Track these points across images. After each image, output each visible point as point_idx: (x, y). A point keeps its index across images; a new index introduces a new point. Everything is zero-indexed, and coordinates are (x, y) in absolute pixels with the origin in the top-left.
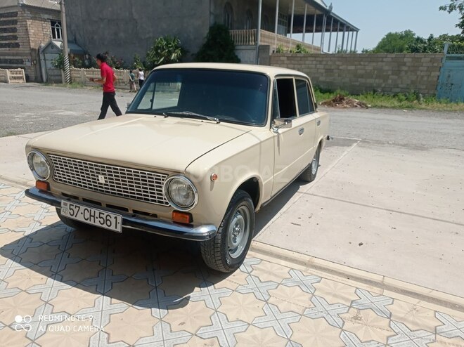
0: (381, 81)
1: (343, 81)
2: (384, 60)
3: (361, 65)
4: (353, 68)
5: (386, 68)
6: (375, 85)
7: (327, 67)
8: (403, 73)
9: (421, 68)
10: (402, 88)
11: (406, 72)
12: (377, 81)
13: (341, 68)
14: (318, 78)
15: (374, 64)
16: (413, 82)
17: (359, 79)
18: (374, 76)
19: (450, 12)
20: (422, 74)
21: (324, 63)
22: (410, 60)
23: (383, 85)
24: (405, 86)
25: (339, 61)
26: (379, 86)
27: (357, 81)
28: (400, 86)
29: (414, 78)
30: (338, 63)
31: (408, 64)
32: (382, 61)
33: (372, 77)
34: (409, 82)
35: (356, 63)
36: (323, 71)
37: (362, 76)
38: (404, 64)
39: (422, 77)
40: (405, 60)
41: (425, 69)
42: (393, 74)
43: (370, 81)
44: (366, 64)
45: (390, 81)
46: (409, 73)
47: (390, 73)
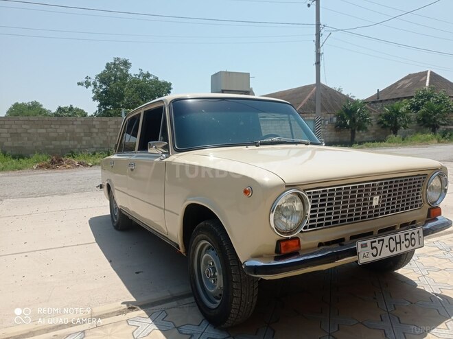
0: (76, 143)
1: (35, 144)
2: (75, 123)
3: (51, 128)
4: (43, 131)
5: (78, 130)
6: (70, 146)
7: (11, 131)
8: (94, 135)
9: (108, 130)
10: (96, 148)
11: (97, 133)
12: (72, 143)
13: (28, 131)
14: (3, 143)
15: (66, 127)
16: (104, 142)
17: (53, 142)
18: (68, 138)
19: (87, 87)
20: (111, 134)
21: (7, 126)
22: (98, 123)
23: (79, 146)
24: (99, 146)
25: (24, 124)
26: (75, 147)
27: (51, 144)
28: (95, 146)
29: (105, 138)
30: (24, 126)
31: (97, 127)
32: (73, 124)
33: (66, 140)
34: (102, 142)
35: (46, 126)
36: (8, 135)
37: (55, 139)
38: (94, 126)
39: (111, 137)
40: (94, 123)
41: (112, 130)
42: (86, 136)
43: (64, 143)
44: (57, 127)
45: (84, 143)
46: (100, 134)
47: (82, 134)
